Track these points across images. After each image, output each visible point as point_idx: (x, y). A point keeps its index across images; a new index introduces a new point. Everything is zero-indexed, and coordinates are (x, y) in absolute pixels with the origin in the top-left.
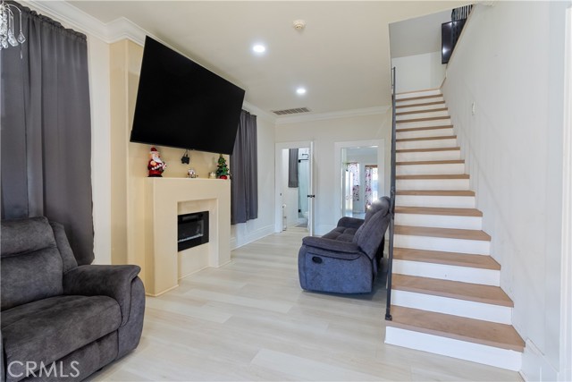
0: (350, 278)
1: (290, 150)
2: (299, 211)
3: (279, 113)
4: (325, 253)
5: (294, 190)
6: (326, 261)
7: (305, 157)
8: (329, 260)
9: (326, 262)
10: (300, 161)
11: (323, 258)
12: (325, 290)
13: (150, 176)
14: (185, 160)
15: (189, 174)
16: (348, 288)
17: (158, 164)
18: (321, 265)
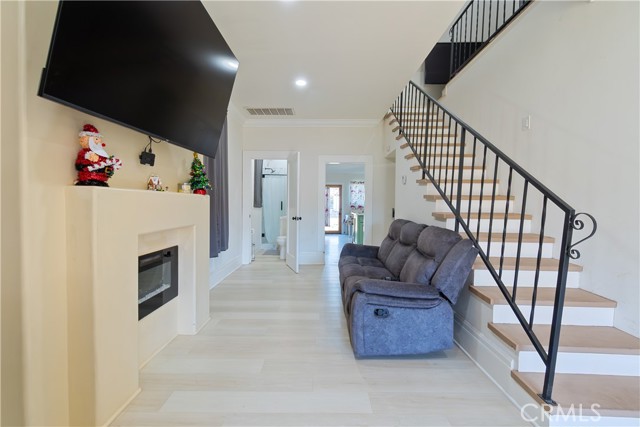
0: (427, 334)
1: (256, 161)
2: (263, 235)
3: (253, 112)
4: (396, 303)
5: (258, 211)
6: (396, 313)
7: (269, 172)
8: (399, 312)
9: (394, 315)
10: (264, 176)
11: (390, 310)
12: (391, 353)
13: (81, 182)
14: (147, 158)
15: (151, 183)
16: (423, 348)
17: (103, 159)
18: (388, 320)
